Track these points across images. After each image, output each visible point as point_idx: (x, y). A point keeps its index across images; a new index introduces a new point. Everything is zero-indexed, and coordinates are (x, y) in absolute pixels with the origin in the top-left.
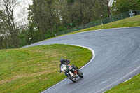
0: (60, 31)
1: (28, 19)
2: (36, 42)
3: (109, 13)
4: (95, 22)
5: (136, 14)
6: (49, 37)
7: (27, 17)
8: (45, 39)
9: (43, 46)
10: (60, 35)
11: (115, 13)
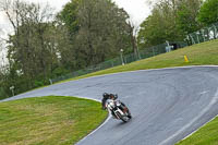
0: (58, 75)
1: (8, 57)
2: (21, 92)
3: (134, 47)
4: (112, 61)
5: (175, 48)
6: (40, 86)
7: (6, 54)
8: (34, 88)
9: (31, 99)
10: (57, 81)
11: (144, 46)
